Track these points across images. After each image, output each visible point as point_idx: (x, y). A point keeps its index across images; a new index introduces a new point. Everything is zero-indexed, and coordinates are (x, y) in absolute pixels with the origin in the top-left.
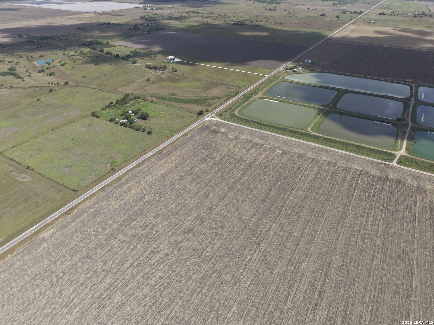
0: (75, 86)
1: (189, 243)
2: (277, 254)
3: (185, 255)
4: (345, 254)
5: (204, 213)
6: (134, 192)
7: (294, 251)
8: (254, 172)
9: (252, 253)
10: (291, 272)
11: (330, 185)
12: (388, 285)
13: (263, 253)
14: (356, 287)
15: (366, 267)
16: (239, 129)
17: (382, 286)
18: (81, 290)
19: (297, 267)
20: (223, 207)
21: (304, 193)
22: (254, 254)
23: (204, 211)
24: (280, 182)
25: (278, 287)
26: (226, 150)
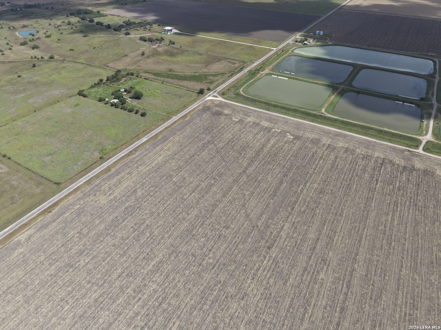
0: (61, 61)
1: (188, 247)
2: (290, 260)
3: (184, 262)
4: (369, 261)
5: (205, 211)
6: (125, 185)
7: (310, 257)
8: (262, 161)
9: (261, 260)
10: (307, 283)
11: (348, 176)
12: (421, 300)
13: (274, 259)
14: (384, 302)
15: (394, 276)
16: (244, 110)
17: (414, 300)
18: (61, 306)
19: (314, 277)
20: (228, 203)
21: (319, 185)
22: (264, 261)
23: (206, 209)
24: (292, 173)
25: (293, 302)
26: (230, 135)
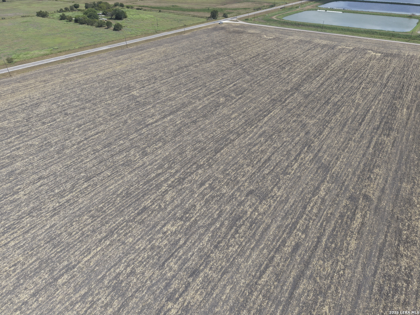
1: (110, 252)
5: (195, 150)
6: (22, 96)
8: (331, 77)
16: (282, 31)
20: (260, 136)
23: (198, 145)
24: (410, 95)
